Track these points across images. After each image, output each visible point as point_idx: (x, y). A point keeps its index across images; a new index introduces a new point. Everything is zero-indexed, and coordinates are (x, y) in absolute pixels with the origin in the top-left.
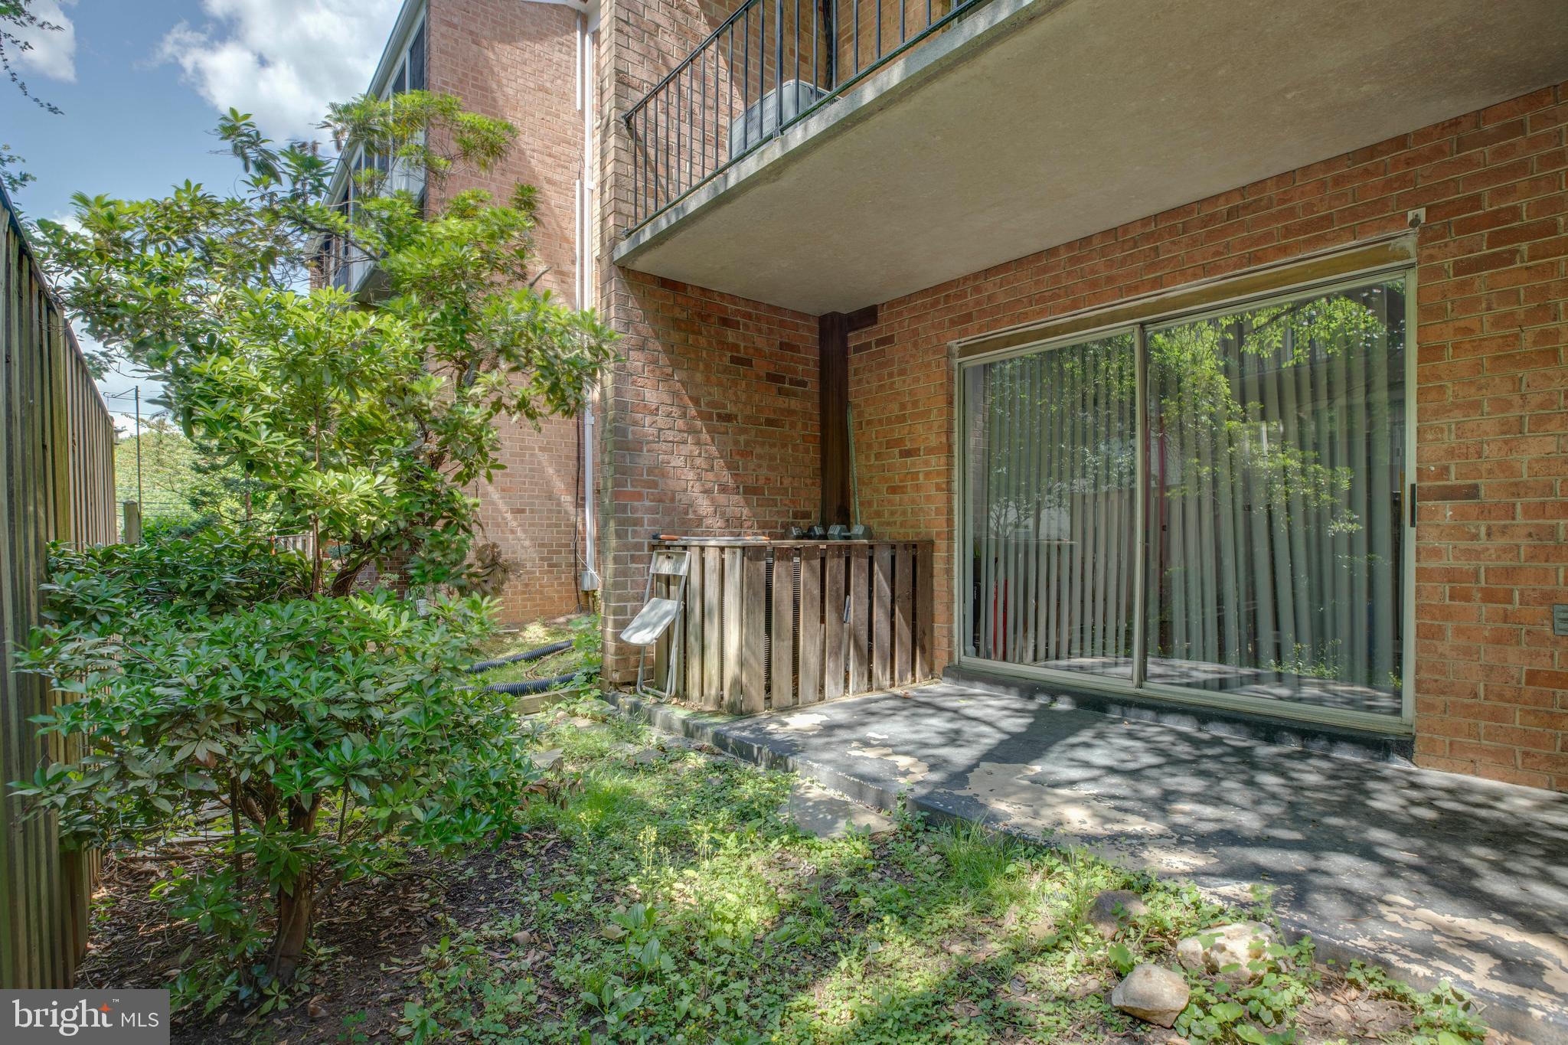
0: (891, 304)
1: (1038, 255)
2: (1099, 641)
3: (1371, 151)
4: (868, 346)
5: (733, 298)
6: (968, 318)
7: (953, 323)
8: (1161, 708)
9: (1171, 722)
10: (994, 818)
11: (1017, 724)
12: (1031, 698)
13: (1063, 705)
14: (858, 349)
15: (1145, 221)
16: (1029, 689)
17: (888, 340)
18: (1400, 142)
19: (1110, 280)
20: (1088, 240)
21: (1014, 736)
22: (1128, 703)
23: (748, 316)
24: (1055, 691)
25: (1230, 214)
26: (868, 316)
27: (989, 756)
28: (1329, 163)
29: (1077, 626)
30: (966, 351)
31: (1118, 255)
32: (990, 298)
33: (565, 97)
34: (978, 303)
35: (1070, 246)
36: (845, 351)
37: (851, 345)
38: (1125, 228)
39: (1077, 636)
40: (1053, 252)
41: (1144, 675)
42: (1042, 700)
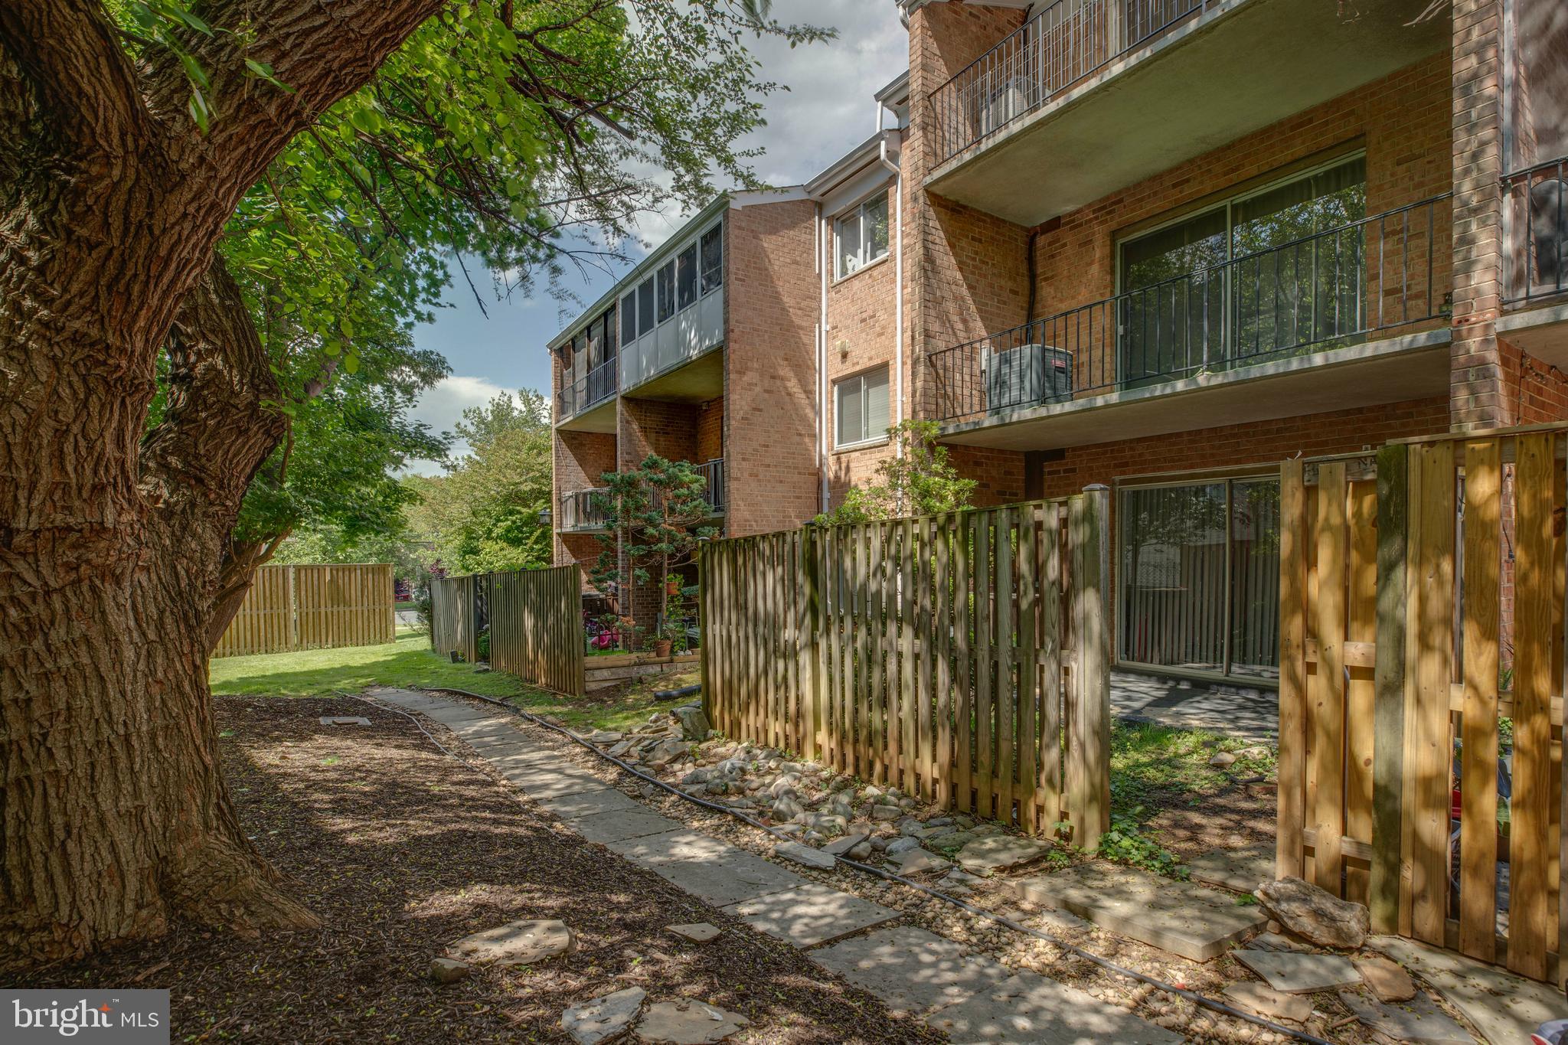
0: (1074, 449)
1: (1171, 435)
2: (1204, 653)
3: (1348, 412)
4: (1058, 472)
5: (980, 449)
6: (1126, 464)
7: (1116, 466)
8: (1239, 687)
9: (1243, 693)
10: (1157, 723)
11: (1161, 694)
12: (1165, 683)
13: (1184, 686)
14: (1050, 473)
15: (1233, 427)
16: (1163, 678)
17: (1073, 470)
18: (1360, 410)
19: (1213, 455)
20: (1200, 432)
21: (1160, 698)
22: (1220, 684)
23: (987, 458)
24: (1178, 679)
25: (1278, 431)
26: (1058, 454)
27: (1149, 705)
28: (1328, 415)
29: (1190, 644)
30: (1123, 482)
31: (1217, 443)
32: (1140, 455)
33: (809, 265)
34: (1132, 457)
35: (1189, 433)
36: (1042, 472)
37: (1046, 470)
38: (1221, 428)
39: (1190, 650)
40: (1179, 435)
41: (1229, 671)
42: (1171, 684)
